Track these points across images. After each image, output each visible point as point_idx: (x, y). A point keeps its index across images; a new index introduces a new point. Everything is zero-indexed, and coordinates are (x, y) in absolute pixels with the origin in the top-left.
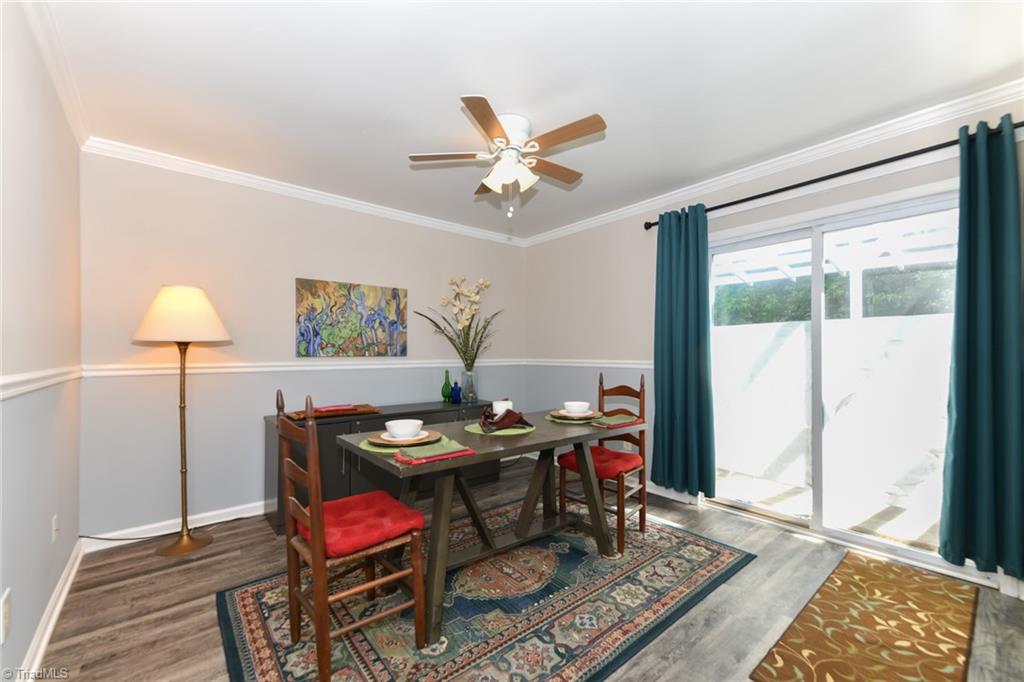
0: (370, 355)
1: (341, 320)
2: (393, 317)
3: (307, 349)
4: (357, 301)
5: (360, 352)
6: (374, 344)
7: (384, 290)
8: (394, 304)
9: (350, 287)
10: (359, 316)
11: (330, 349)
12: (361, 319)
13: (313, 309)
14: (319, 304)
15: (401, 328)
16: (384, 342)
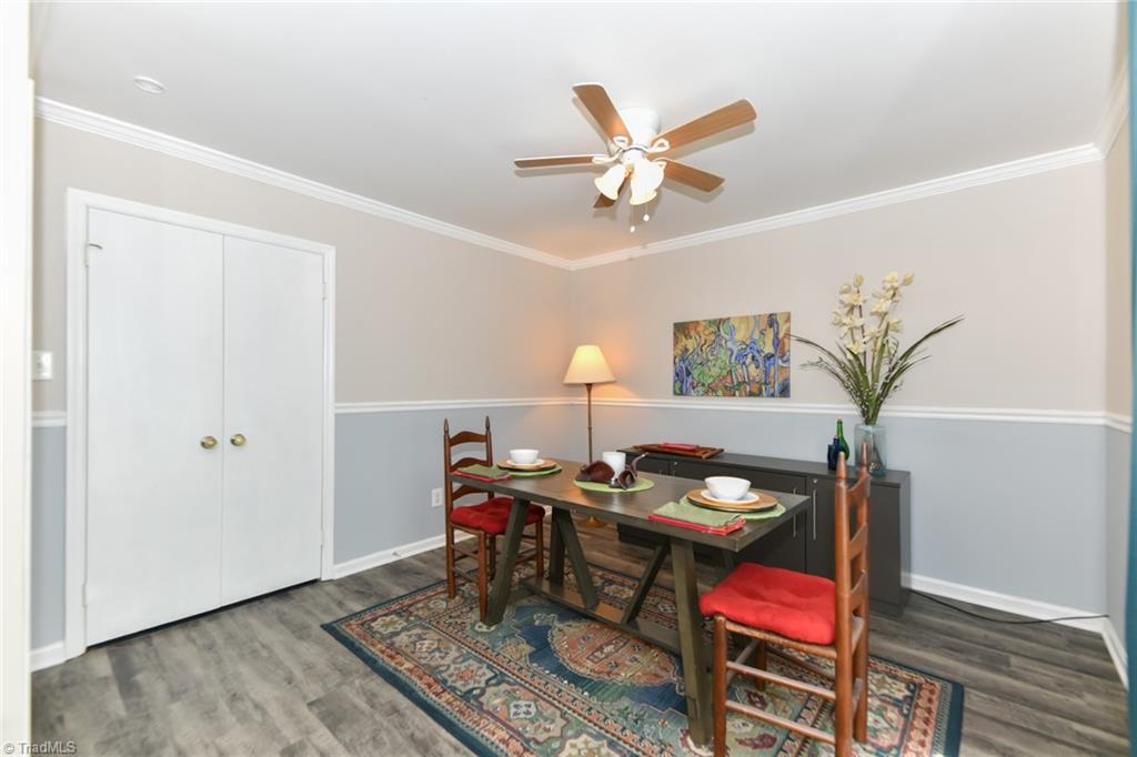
0: (741, 396)
1: (711, 358)
2: (769, 349)
3: (681, 389)
4: (726, 336)
5: (730, 391)
6: (744, 382)
7: (757, 318)
8: (770, 334)
9: (719, 323)
10: (729, 353)
11: (700, 388)
12: (731, 355)
13: (687, 350)
14: (691, 344)
15: (780, 362)
16: (757, 379)
